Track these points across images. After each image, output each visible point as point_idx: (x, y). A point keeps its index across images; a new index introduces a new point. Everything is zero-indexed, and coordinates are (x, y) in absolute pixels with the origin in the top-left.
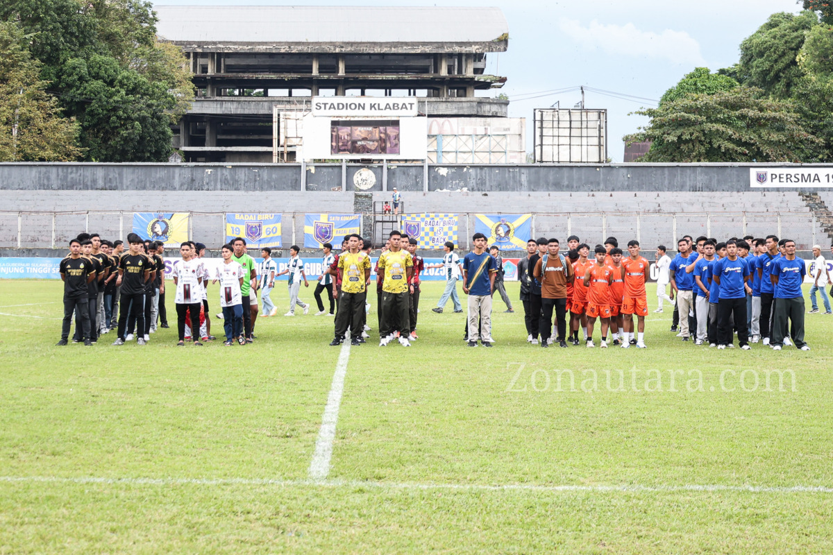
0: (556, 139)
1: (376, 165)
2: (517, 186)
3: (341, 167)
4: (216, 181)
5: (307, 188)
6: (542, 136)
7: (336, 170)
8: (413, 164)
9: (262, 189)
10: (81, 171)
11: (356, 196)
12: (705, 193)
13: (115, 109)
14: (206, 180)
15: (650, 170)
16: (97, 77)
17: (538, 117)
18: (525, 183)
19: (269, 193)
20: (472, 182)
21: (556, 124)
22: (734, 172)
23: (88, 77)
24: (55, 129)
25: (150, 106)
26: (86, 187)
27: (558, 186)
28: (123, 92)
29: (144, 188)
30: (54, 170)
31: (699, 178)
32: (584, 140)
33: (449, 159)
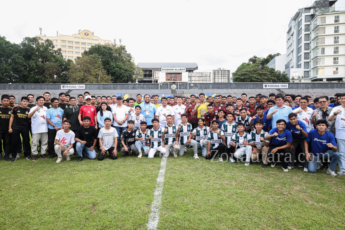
0: (218, 77)
1: (176, 83)
2: (209, 88)
3: (168, 84)
4: (139, 87)
5: (160, 89)
6: (215, 77)
7: (167, 85)
8: (185, 83)
9: (150, 89)
10: (108, 85)
11: (172, 91)
12: (252, 89)
13: (121, 74)
14: (137, 87)
15: (240, 84)
16: (117, 67)
17: (214, 72)
18: (211, 88)
19: (151, 90)
20: (199, 87)
21: (218, 73)
22: (259, 85)
23: (115, 67)
24: (105, 77)
25: (128, 73)
26: (109, 89)
27: (219, 88)
28: (123, 71)
29: (122, 89)
30: (101, 85)
31: (251, 86)
32: (225, 77)
33: (193, 82)
